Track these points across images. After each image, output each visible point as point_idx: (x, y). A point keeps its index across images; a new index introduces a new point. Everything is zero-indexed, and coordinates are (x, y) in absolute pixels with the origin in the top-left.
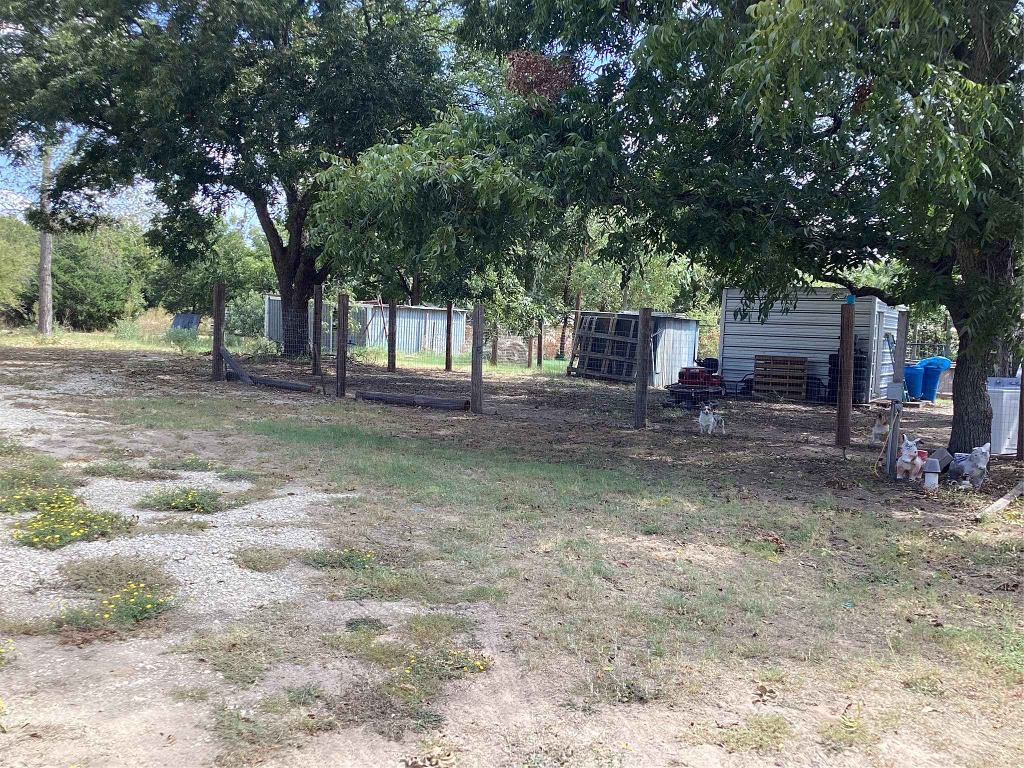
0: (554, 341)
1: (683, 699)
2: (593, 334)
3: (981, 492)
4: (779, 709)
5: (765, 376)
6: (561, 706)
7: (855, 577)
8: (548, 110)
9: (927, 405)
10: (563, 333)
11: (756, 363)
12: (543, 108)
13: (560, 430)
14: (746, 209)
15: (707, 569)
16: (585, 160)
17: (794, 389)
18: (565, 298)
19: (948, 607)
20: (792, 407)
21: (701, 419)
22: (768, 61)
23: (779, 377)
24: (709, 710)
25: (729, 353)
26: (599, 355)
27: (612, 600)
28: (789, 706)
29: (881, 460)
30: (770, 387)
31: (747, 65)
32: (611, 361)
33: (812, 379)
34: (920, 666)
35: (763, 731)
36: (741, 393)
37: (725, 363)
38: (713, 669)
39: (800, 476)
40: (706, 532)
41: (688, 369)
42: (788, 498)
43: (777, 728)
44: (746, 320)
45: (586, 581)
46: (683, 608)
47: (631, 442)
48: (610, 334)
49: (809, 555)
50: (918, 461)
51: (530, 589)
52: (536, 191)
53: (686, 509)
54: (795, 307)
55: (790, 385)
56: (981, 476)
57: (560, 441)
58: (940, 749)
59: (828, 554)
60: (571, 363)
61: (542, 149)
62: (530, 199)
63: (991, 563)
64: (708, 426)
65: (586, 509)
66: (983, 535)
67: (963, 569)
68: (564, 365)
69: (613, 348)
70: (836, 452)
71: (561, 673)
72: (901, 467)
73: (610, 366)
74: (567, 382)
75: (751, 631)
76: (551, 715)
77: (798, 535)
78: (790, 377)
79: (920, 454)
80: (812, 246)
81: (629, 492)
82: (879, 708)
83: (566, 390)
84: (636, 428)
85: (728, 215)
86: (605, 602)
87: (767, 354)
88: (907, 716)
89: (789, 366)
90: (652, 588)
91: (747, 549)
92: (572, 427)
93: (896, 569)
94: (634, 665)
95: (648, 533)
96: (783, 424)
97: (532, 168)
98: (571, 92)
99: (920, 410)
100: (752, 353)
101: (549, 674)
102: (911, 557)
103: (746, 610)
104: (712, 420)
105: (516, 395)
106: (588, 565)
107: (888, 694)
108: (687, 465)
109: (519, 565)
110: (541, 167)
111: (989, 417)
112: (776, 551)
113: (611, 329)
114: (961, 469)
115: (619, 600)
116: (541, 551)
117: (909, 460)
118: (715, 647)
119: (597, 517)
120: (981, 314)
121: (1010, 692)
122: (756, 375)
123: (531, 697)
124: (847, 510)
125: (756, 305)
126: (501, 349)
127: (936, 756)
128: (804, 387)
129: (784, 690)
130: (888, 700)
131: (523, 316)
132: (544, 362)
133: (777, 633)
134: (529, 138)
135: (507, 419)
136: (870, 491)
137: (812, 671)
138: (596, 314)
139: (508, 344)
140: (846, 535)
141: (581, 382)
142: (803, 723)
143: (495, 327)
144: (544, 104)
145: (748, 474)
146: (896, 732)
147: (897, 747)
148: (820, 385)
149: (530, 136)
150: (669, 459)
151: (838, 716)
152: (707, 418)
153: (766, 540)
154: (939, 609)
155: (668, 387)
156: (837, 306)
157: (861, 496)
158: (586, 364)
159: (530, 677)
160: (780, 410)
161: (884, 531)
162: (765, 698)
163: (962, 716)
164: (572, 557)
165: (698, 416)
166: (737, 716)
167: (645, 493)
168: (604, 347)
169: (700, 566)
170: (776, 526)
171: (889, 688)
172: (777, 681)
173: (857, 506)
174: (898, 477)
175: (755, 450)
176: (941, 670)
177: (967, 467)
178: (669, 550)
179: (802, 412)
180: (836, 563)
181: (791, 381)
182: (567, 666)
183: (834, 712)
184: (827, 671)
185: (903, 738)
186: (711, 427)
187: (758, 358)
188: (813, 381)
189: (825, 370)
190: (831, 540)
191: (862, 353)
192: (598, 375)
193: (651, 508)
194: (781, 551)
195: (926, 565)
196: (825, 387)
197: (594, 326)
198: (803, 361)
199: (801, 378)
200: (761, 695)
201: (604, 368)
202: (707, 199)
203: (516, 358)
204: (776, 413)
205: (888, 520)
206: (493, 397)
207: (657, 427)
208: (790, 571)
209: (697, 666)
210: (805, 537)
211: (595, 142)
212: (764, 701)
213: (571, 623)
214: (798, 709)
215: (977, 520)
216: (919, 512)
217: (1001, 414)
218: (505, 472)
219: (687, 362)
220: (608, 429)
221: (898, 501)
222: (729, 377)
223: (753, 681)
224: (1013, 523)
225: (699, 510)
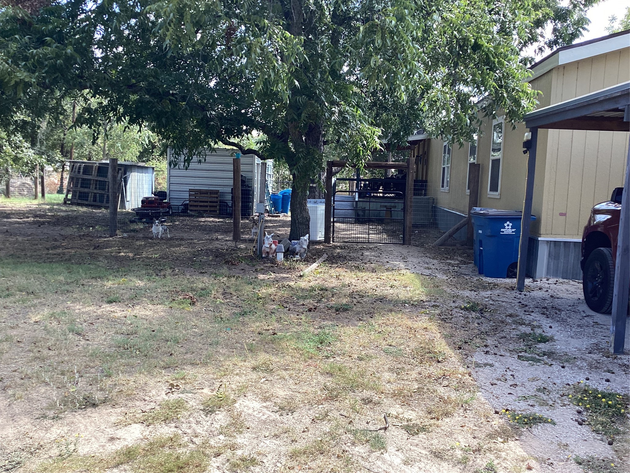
0: (56, 181)
1: (122, 400)
2: (81, 175)
3: (304, 261)
4: (181, 395)
5: (196, 201)
6: (37, 418)
7: (234, 313)
8: (29, 20)
9: (285, 216)
10: (62, 175)
11: (190, 194)
12: (26, 18)
13: (56, 240)
14: (171, 98)
15: (147, 320)
16: (58, 56)
17: (212, 209)
18: (62, 151)
19: (281, 323)
20: (212, 219)
21: (154, 229)
22: (171, 5)
23: (204, 202)
24: (138, 403)
25: (173, 187)
26: (86, 190)
27: (81, 347)
28: (187, 393)
29: (254, 247)
30: (199, 208)
31: (159, 6)
32: (95, 193)
33: (222, 202)
34: (263, 357)
35: (170, 409)
36: (181, 212)
37: (171, 194)
38: (142, 379)
39: (211, 259)
40: (148, 298)
41: (147, 198)
42: (201, 273)
43: (179, 405)
44: (177, 167)
45: (63, 337)
46: (127, 345)
47: (107, 245)
48: (93, 176)
49: (209, 304)
50: (273, 246)
51: (21, 347)
52: (22, 75)
53: (137, 285)
54: (205, 160)
55: (210, 206)
56: (305, 252)
57: (55, 248)
58: (267, 400)
59: (221, 303)
60: (67, 196)
61: (27, 47)
62: (18, 80)
63: (305, 298)
64: (158, 233)
65: (68, 291)
66: (303, 284)
67: (291, 303)
68: (62, 197)
69: (96, 185)
70: (232, 244)
71: (39, 398)
72: (264, 250)
73: (95, 197)
74: (64, 208)
75: (169, 352)
76: (29, 426)
77: (204, 293)
78: (210, 202)
79: (274, 242)
80: (212, 123)
81: (100, 278)
82: (238, 384)
83: (62, 214)
84: (111, 237)
85: (161, 101)
86: (76, 349)
87: (196, 188)
88: (252, 386)
89: (209, 195)
90: (109, 335)
91: (174, 304)
92: (64, 237)
93: (256, 307)
94: (91, 385)
95: (110, 302)
96: (205, 230)
97: (19, 59)
98: (46, 10)
99: (280, 218)
100: (187, 188)
101: (30, 400)
102: (265, 300)
103: (168, 341)
104: (161, 229)
105: (24, 218)
106: (65, 327)
107: (243, 376)
108: (142, 257)
109: (14, 332)
110: (26, 59)
111: (308, 220)
112: (190, 304)
113: (94, 172)
114: (295, 249)
115: (85, 346)
116: (32, 322)
117: (268, 246)
118: (146, 365)
119: (75, 296)
120: (301, 164)
121: (306, 364)
122: (190, 201)
123: (15, 417)
124: (234, 276)
125: (182, 158)
126: (13, 187)
127: (265, 404)
128: (218, 207)
129: (185, 384)
130: (243, 379)
131: (28, 163)
132: (46, 195)
133: (185, 351)
134: (16, 38)
135: (16, 235)
136: (248, 264)
137: (203, 370)
138: (83, 163)
139: (19, 183)
140: (231, 291)
141: (75, 208)
142: (194, 400)
143: (7, 171)
144: (27, 16)
145: (180, 260)
146: (245, 396)
147: (245, 404)
148: (227, 205)
149: (17, 36)
150: (131, 255)
151: (215, 393)
152: (157, 228)
153: (184, 298)
154: (276, 325)
155: (134, 210)
156: (231, 160)
157: (243, 268)
158: (77, 196)
159: (15, 404)
160: (204, 222)
161: (251, 287)
162: (173, 390)
163: (280, 380)
164: (55, 323)
165: (152, 227)
166: (155, 404)
167: (111, 277)
168: (90, 184)
169: (142, 318)
170: (192, 290)
171: (245, 372)
172: (182, 379)
173: (239, 273)
174: (263, 256)
175: (187, 246)
176: (273, 358)
177: (298, 248)
178: (123, 311)
179: (216, 222)
180: (224, 307)
181: (211, 204)
182: (43, 393)
183: (213, 390)
184: (210, 369)
185: (249, 398)
186: (160, 233)
187: (190, 190)
188: (223, 204)
189: (229, 197)
190: (223, 294)
191: (249, 187)
192: (87, 203)
193: (114, 286)
194: (193, 304)
195: (272, 303)
196: (230, 207)
197: (82, 171)
198: (217, 192)
199: (216, 202)
200: (171, 389)
201: (91, 198)
202: (146, 89)
203: (25, 193)
204: (202, 223)
205: (256, 280)
206: (5, 220)
207: (125, 235)
208: (197, 314)
209: (133, 379)
210: (208, 294)
211: (66, 45)
212: (172, 392)
213: (49, 366)
214: (192, 393)
215: (301, 276)
216: (272, 274)
217: (316, 219)
218: (8, 271)
219: (147, 193)
220: (91, 238)
221: (262, 269)
222: (174, 203)
223: (167, 382)
224: (318, 276)
225: (146, 284)
